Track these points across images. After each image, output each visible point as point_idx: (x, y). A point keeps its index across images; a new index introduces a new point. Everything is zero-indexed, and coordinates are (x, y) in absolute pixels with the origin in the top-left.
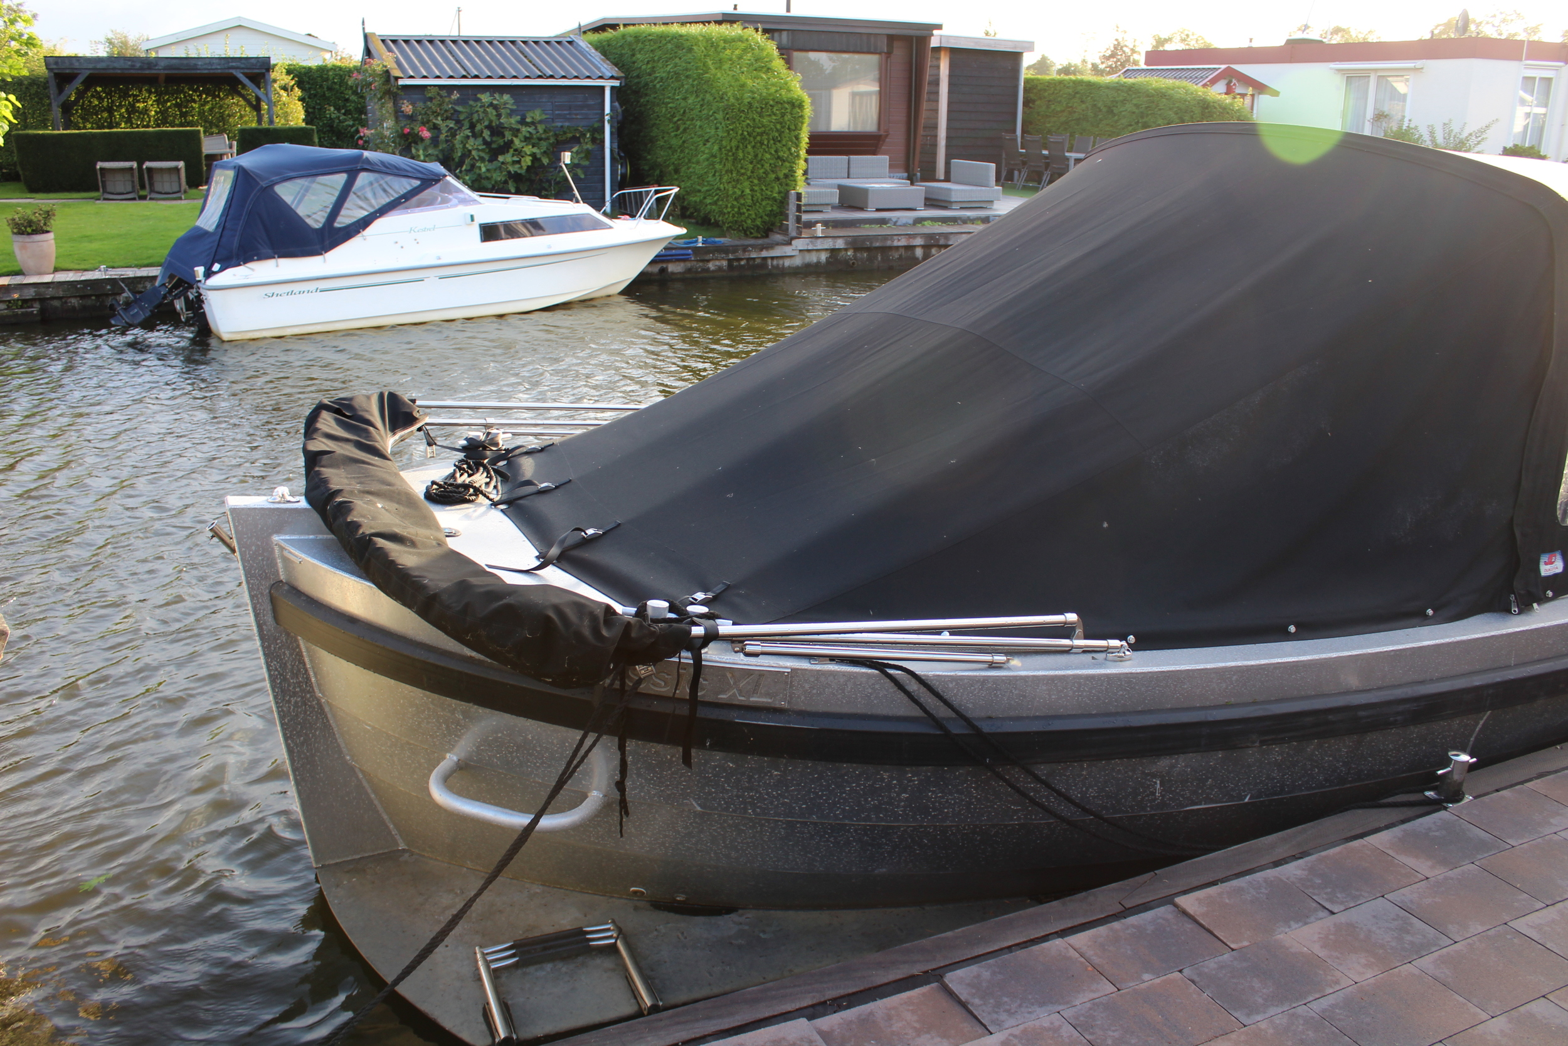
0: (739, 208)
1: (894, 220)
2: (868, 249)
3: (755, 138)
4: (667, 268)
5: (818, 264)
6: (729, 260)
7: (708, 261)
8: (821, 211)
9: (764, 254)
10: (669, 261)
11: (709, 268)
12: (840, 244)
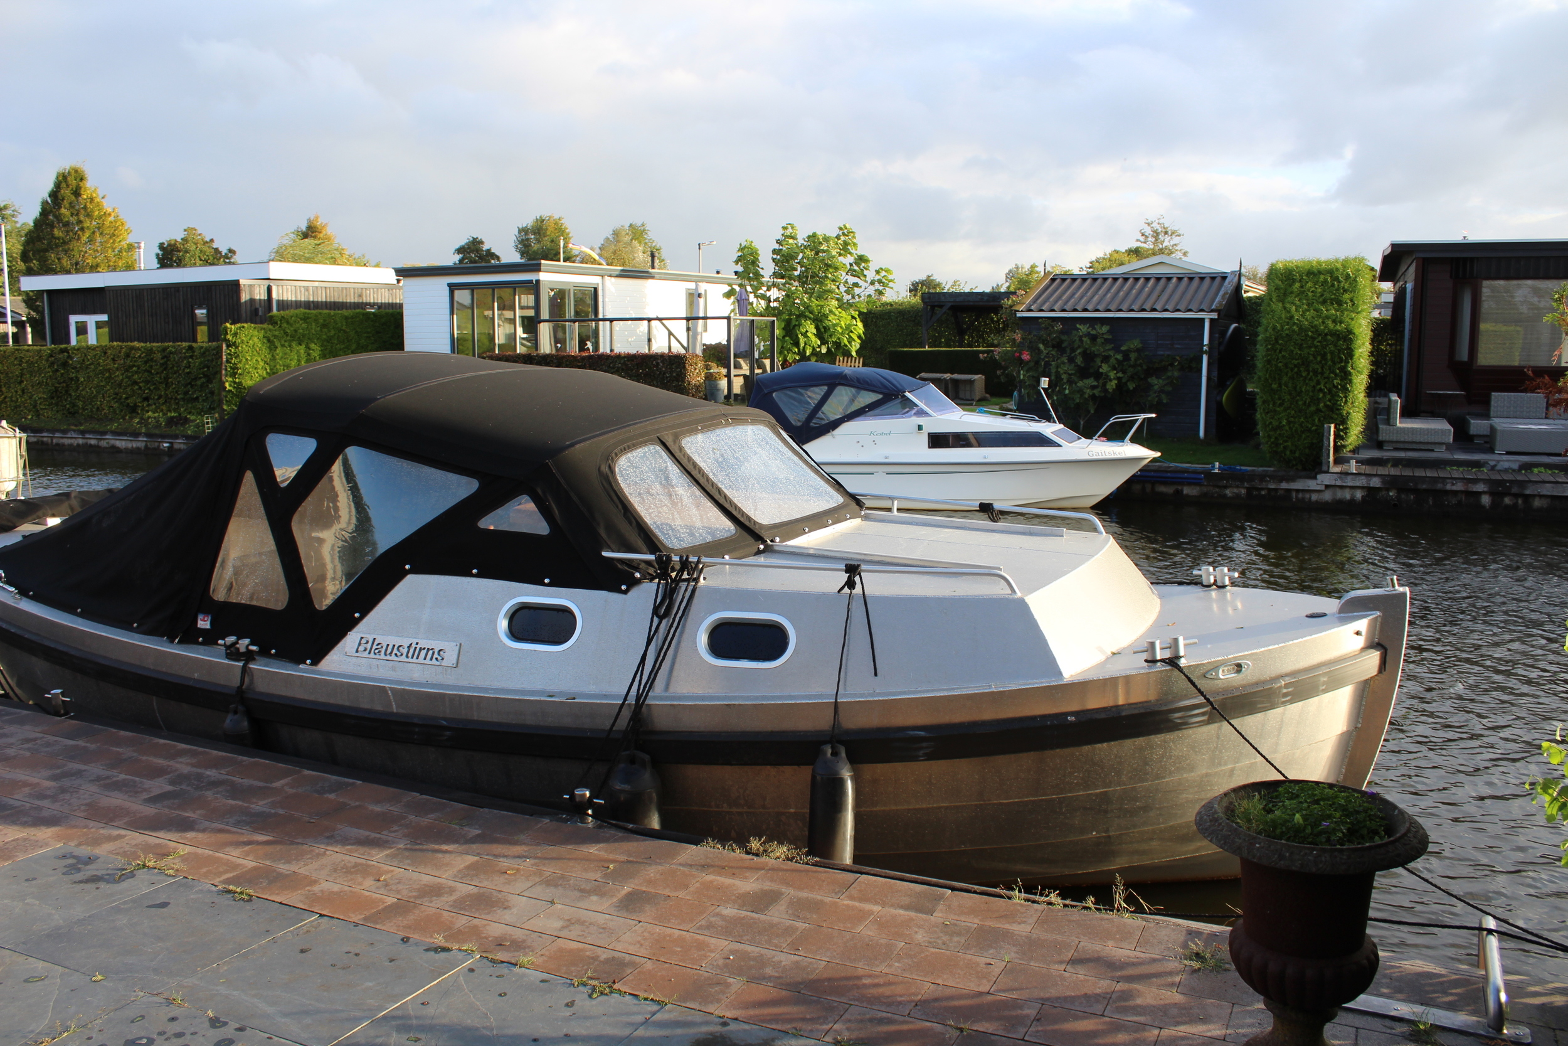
0: (1276, 438)
1: (1492, 463)
2: (1415, 491)
4: (1182, 491)
5: (1352, 501)
6: (1248, 489)
7: (1226, 487)
8: (1433, 450)
9: (1284, 485)
10: (1182, 484)
11: (1225, 495)
12: (1376, 482)
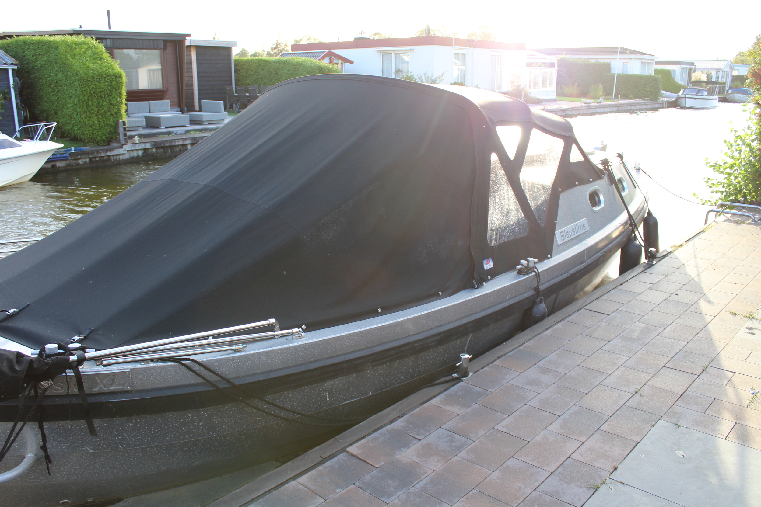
0: (93, 131)
1: (175, 132)
2: (163, 148)
3: (97, 94)
4: (56, 164)
5: (138, 157)
6: (90, 158)
7: (79, 159)
8: (137, 130)
9: (109, 154)
10: (56, 161)
11: (79, 163)
12: (148, 146)
